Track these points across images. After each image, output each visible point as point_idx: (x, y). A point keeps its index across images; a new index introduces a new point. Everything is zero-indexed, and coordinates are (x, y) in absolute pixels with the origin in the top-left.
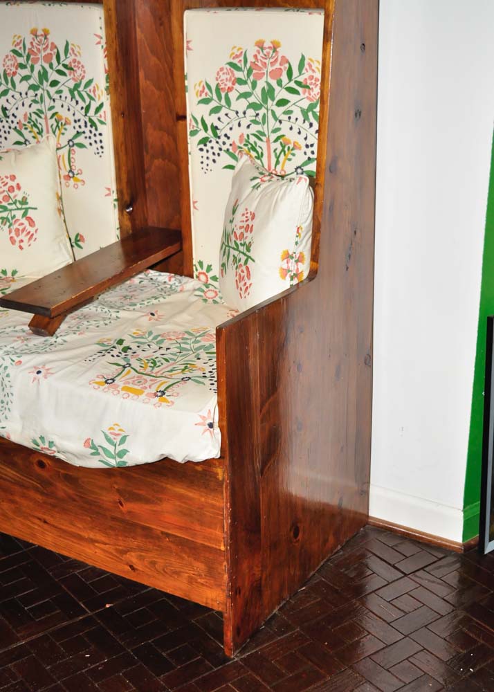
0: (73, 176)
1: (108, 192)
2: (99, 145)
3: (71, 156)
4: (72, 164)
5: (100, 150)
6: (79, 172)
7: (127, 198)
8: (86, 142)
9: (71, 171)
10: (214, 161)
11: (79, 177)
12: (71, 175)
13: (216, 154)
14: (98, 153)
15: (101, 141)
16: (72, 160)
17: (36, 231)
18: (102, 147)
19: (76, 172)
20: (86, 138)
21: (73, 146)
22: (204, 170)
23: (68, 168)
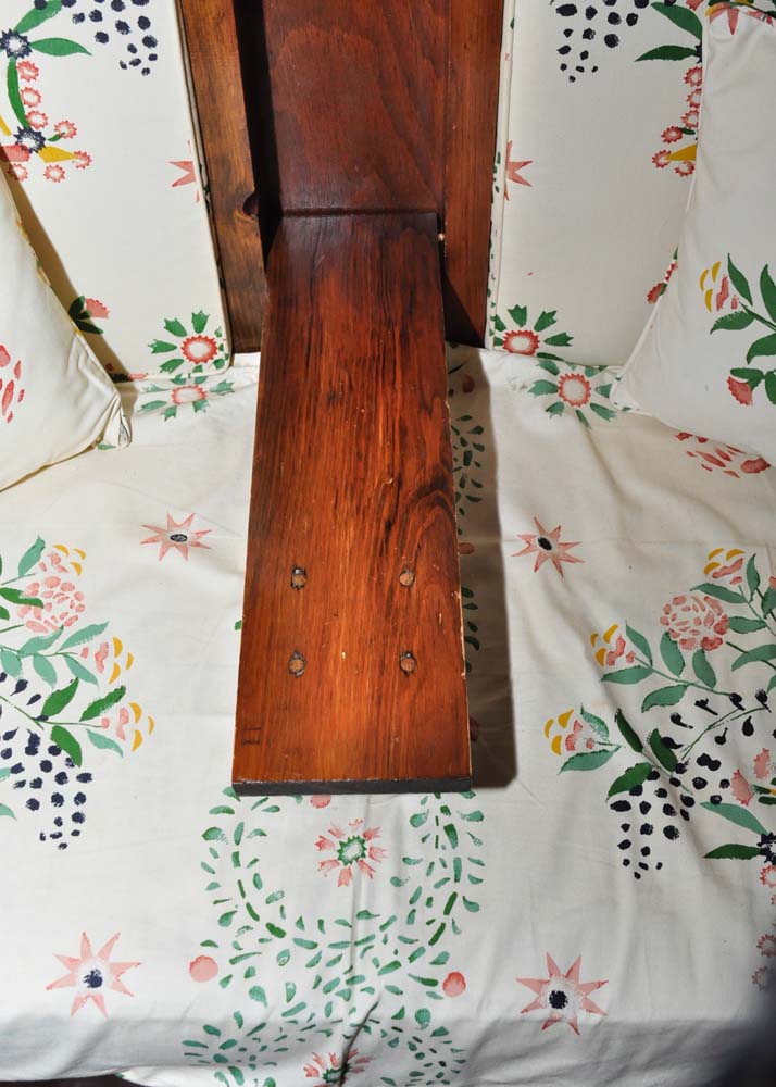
0: (41, 146)
1: (183, 173)
2: (136, 35)
3: (22, 84)
4: (27, 110)
5: (143, 52)
6: (64, 129)
7: (243, 174)
8: (84, 33)
9: (26, 130)
10: (611, 41)
11: (60, 144)
12: (29, 142)
13: (623, 18)
14: (136, 63)
15: (144, 23)
16: (29, 97)
17: (17, 371)
18: (149, 42)
19: (47, 133)
20: (80, 18)
21: (26, 51)
22: (571, 71)
23: (14, 124)
